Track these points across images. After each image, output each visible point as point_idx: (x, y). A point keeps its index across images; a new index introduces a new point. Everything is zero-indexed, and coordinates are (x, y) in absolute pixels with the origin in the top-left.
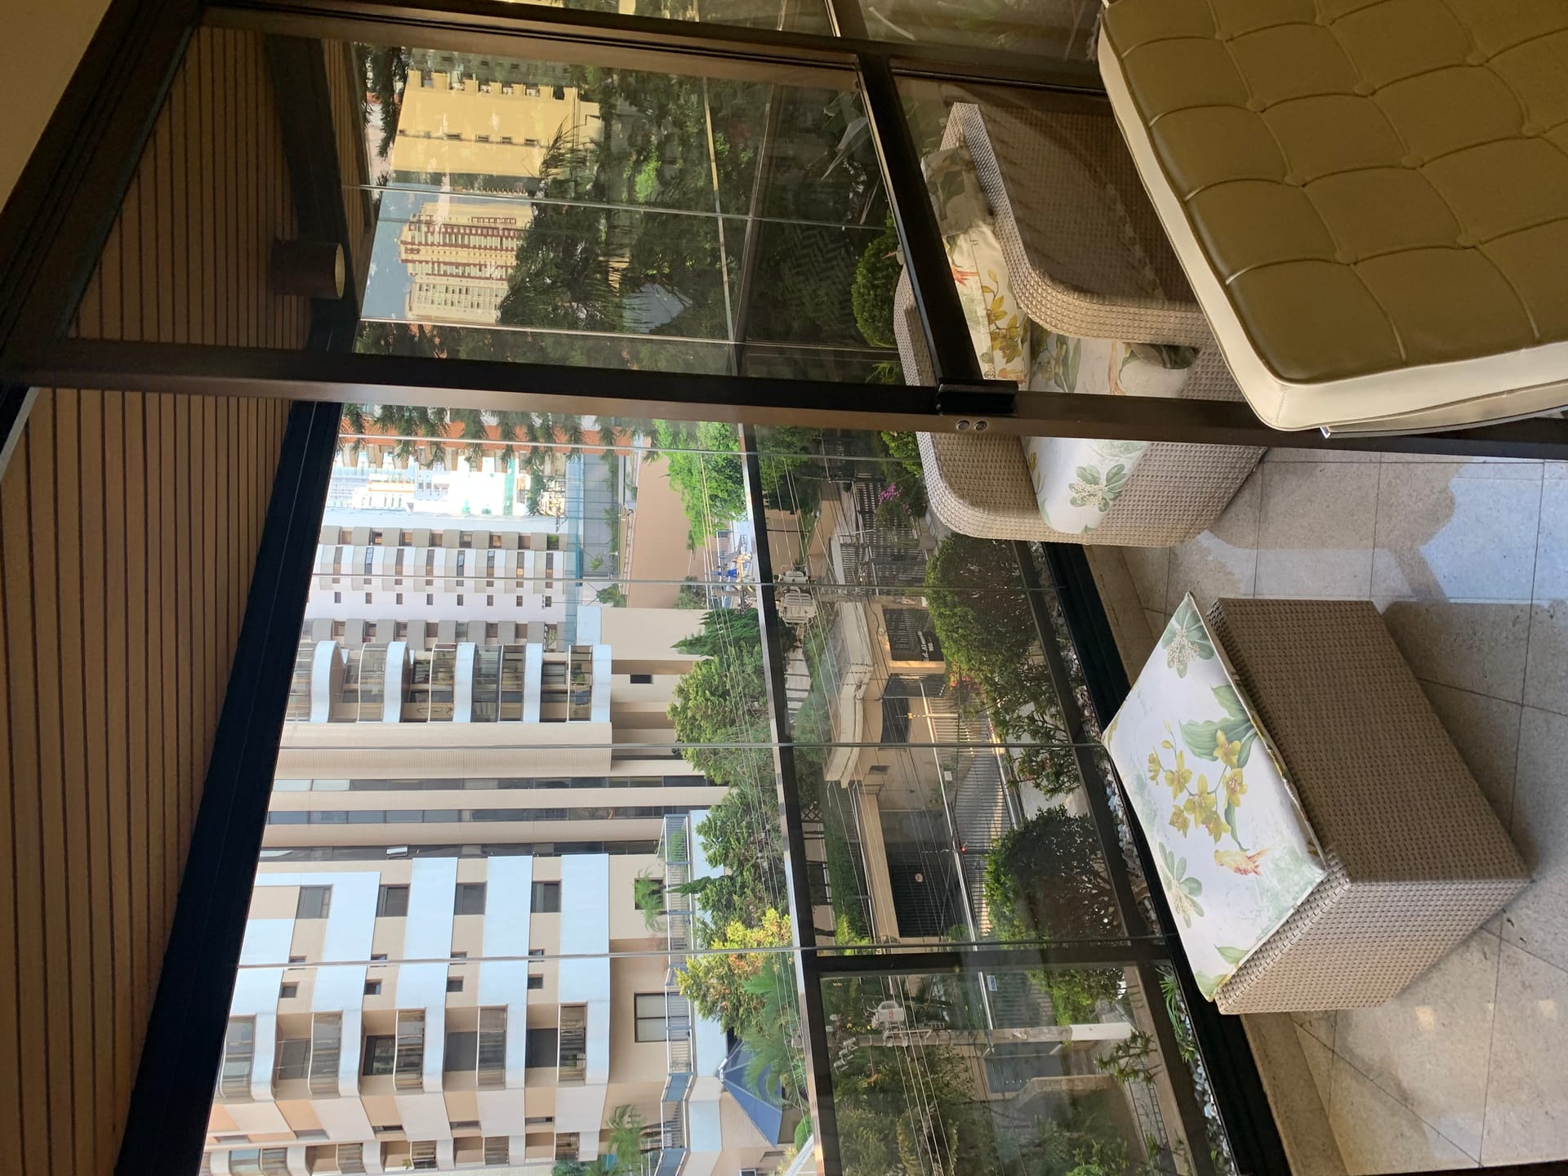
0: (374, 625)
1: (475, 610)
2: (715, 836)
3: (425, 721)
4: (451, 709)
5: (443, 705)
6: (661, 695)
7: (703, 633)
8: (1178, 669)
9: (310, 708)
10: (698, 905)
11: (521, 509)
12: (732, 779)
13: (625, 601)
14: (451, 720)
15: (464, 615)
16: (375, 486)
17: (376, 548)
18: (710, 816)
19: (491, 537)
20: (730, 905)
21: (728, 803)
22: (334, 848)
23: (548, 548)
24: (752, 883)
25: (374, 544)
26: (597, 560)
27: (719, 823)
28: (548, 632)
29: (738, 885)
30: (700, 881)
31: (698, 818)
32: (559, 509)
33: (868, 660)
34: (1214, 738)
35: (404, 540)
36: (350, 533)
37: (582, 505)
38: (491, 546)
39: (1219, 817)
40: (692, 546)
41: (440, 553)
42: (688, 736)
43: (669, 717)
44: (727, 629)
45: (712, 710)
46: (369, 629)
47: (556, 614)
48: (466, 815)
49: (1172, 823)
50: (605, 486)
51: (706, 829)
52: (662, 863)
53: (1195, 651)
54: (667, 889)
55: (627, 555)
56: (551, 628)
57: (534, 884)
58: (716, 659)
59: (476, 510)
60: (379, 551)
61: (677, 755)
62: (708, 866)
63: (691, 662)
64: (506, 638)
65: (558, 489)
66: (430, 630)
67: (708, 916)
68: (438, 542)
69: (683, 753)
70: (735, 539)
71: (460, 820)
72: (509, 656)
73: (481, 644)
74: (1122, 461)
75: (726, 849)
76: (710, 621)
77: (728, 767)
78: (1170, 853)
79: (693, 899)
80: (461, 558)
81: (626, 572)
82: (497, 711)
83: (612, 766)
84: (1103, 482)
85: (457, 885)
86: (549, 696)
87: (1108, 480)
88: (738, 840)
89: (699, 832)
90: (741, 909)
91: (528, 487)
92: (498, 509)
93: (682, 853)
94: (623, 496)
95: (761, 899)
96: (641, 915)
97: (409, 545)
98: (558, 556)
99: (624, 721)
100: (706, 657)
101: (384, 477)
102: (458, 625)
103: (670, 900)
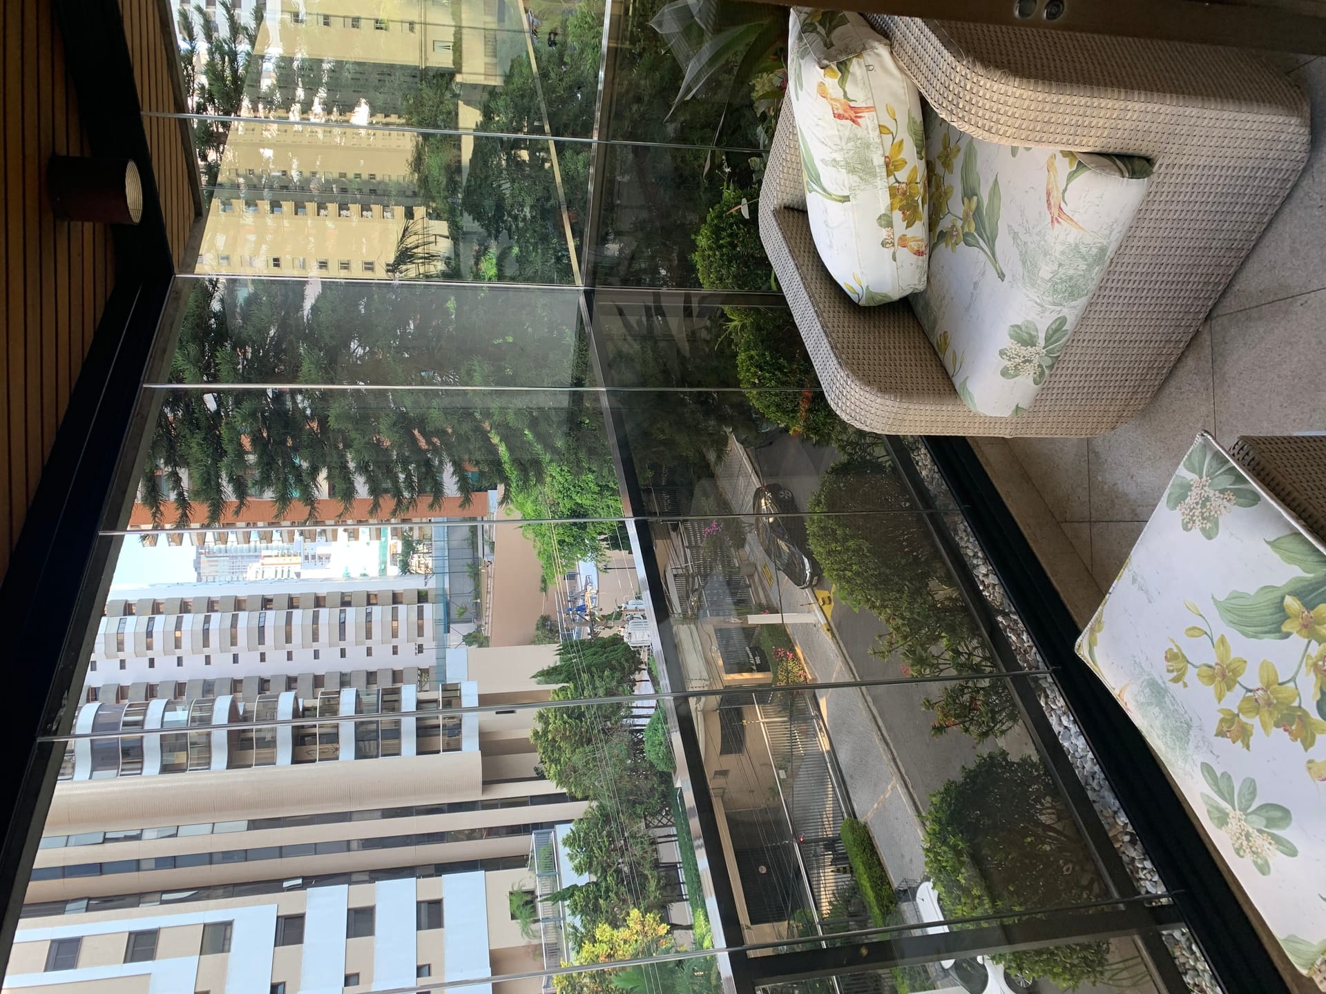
0: (269, 681)
1: (357, 661)
2: (579, 846)
3: (314, 761)
4: (337, 749)
5: (329, 746)
6: (524, 724)
7: (558, 664)
8: (1203, 530)
9: (210, 758)
10: (568, 911)
11: (394, 570)
12: (591, 793)
13: (488, 641)
14: (337, 758)
15: (346, 666)
16: (267, 560)
17: (268, 612)
18: (574, 828)
19: (369, 596)
20: (597, 909)
21: (589, 816)
22: (235, 885)
23: (419, 602)
24: (615, 887)
25: (266, 609)
26: (462, 608)
27: (582, 835)
28: (421, 676)
29: (603, 890)
30: (568, 889)
31: (563, 831)
32: (427, 567)
33: (705, 675)
34: (1280, 608)
35: (292, 603)
36: (245, 601)
37: (447, 562)
38: (369, 603)
39: (1306, 713)
40: (544, 589)
41: (324, 613)
42: (549, 757)
43: (532, 741)
44: (580, 657)
45: (570, 732)
46: (263, 684)
47: (428, 660)
48: (354, 845)
49: (1220, 734)
50: (466, 544)
51: (570, 841)
52: (533, 876)
53: (1229, 501)
54: (539, 899)
55: (488, 601)
56: (424, 672)
57: (419, 903)
58: (571, 685)
59: (355, 574)
60: (270, 614)
61: (541, 776)
62: (574, 874)
63: (549, 691)
64: (385, 683)
65: (426, 551)
66: (318, 681)
67: (577, 920)
68: (322, 604)
69: (546, 774)
70: (581, 580)
71: (349, 850)
72: (387, 698)
73: (363, 689)
74: (1065, 312)
75: (590, 858)
76: (564, 651)
77: (587, 782)
78: (1223, 774)
79: (563, 906)
80: (343, 615)
81: (488, 615)
82: (378, 748)
83: (484, 791)
84: (1042, 342)
85: (348, 910)
86: (424, 731)
87: (1047, 339)
88: (600, 848)
89: (565, 844)
90: (607, 912)
91: (399, 551)
92: (374, 571)
93: (550, 866)
94: (483, 551)
95: (624, 901)
96: (516, 925)
97: (297, 607)
98: (428, 608)
99: (491, 747)
100: (561, 685)
101: (275, 553)
102: (342, 675)
103: (542, 909)
